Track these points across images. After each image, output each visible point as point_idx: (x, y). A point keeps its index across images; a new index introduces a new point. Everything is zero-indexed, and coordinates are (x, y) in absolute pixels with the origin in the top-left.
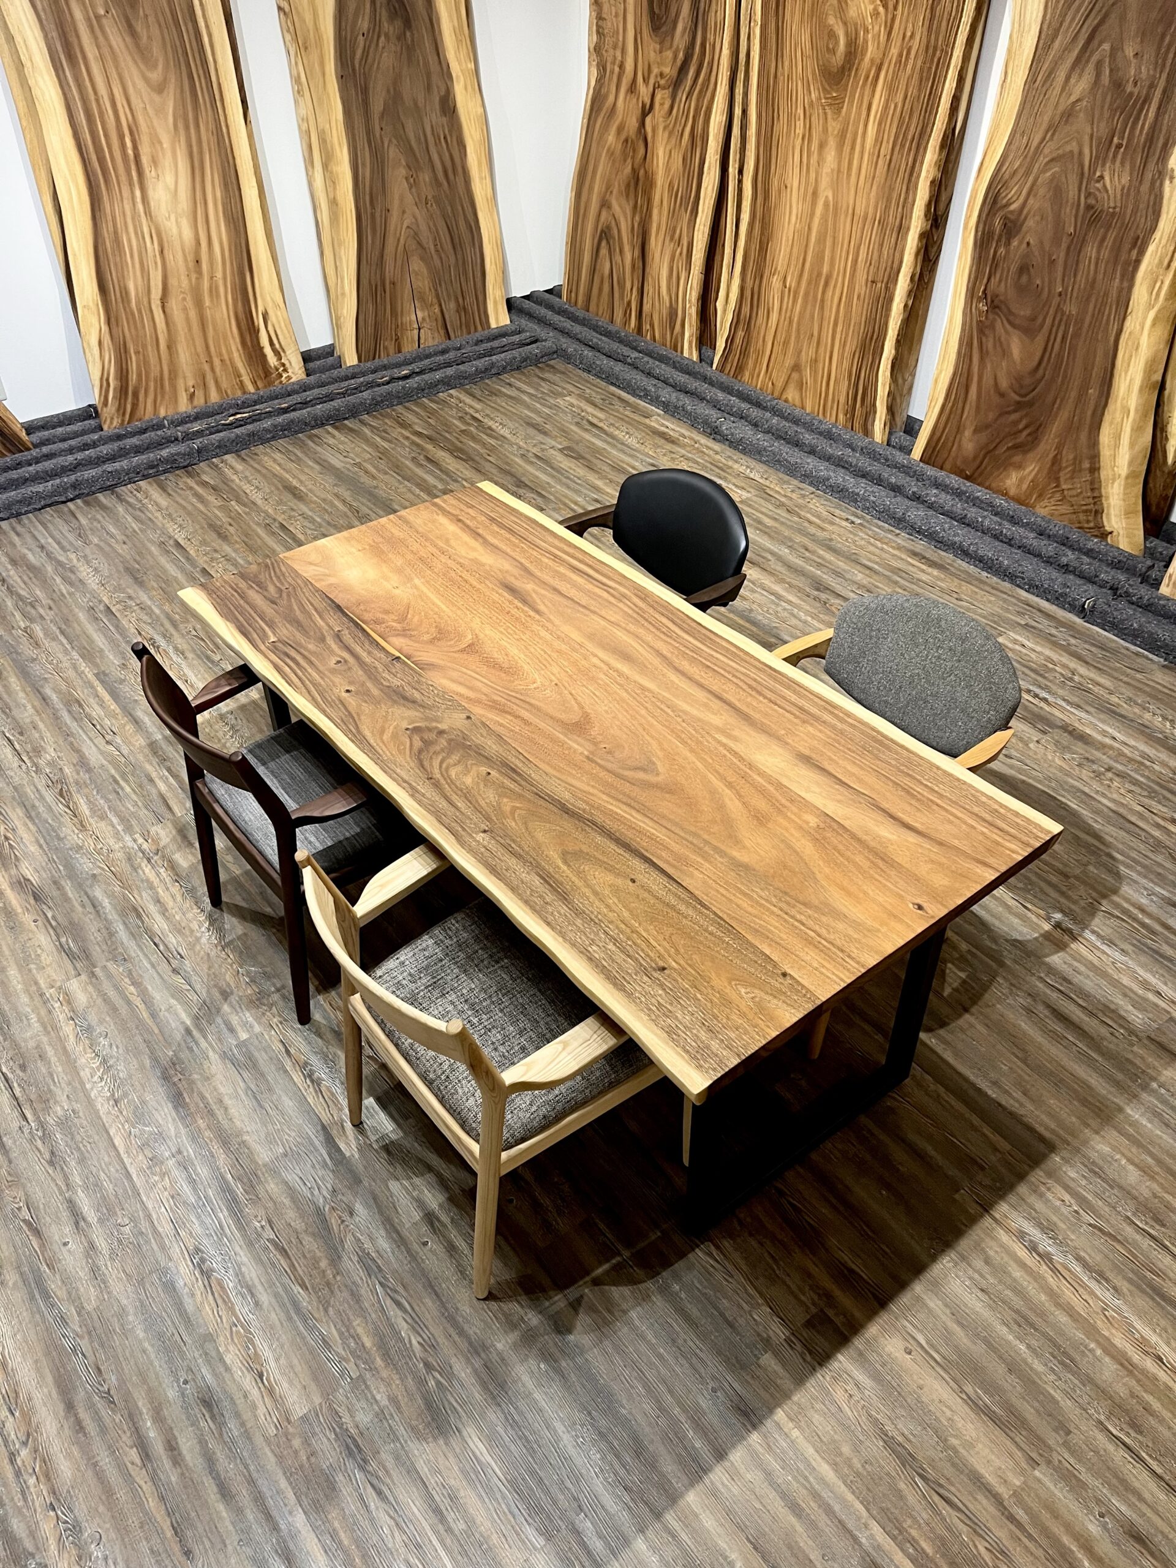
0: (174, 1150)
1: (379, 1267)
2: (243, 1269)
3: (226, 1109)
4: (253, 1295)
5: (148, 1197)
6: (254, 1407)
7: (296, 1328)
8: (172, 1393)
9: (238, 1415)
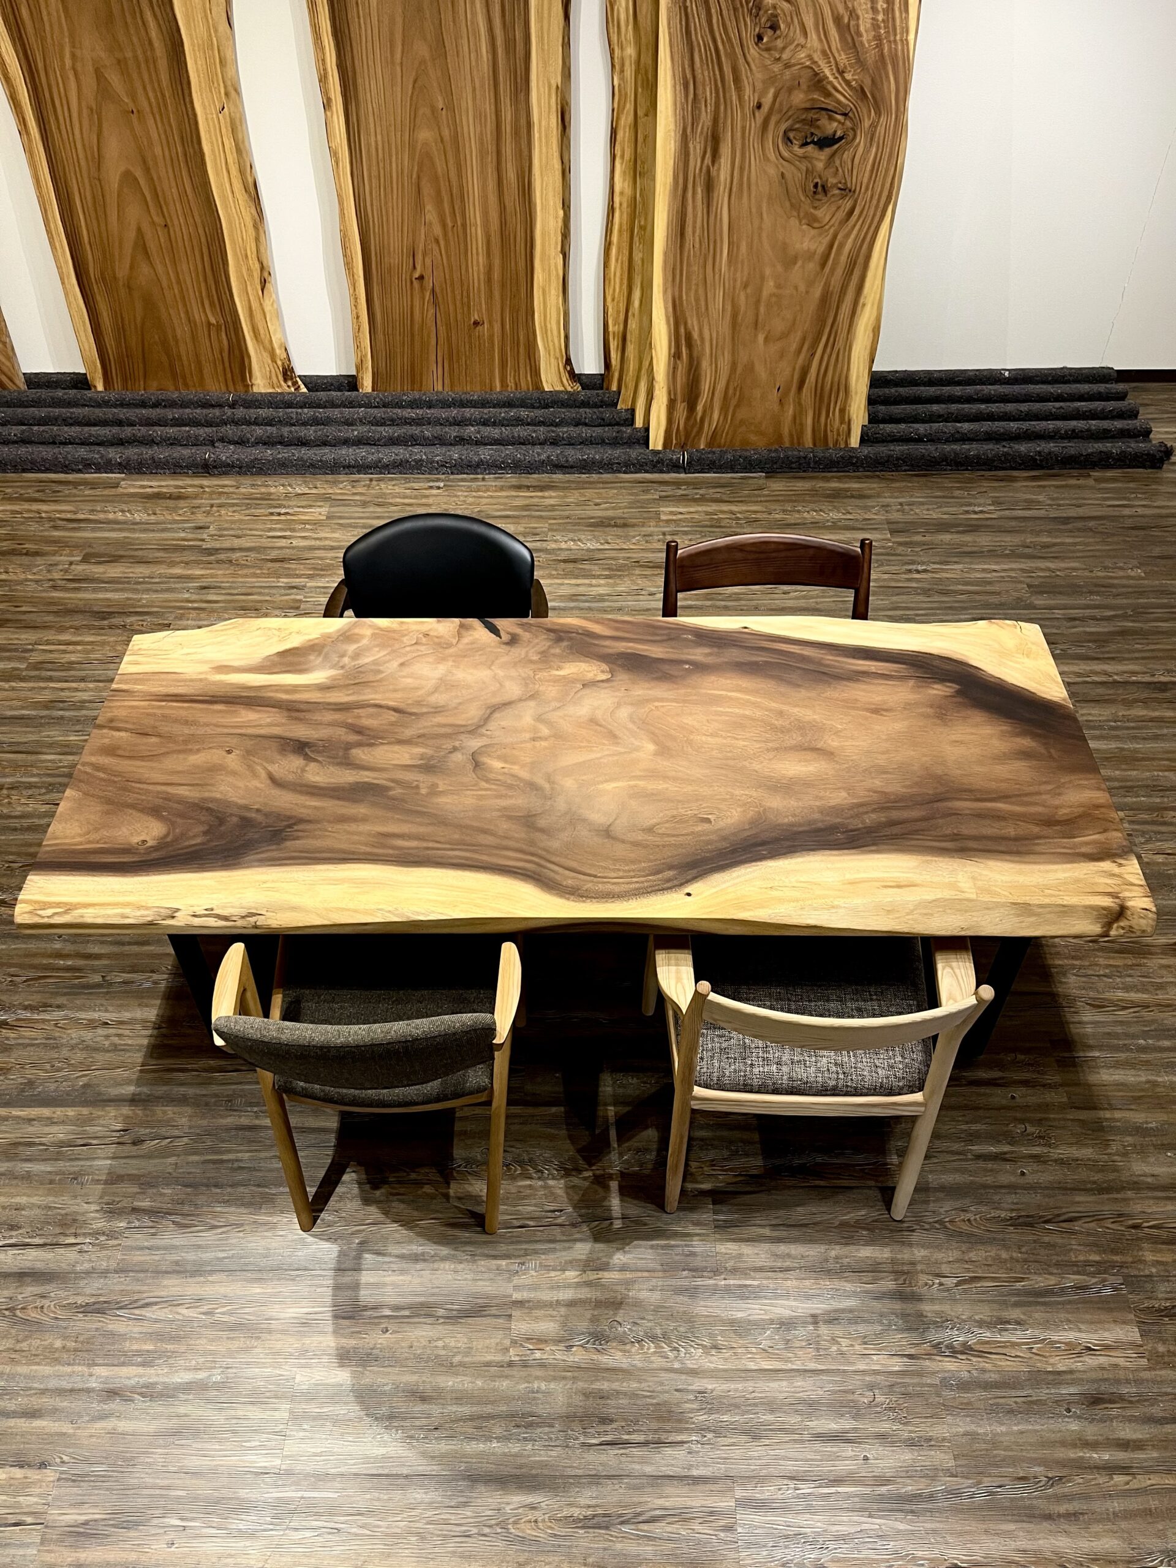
0: (809, 1319)
1: (1028, 1216)
2: (977, 1317)
3: (789, 1256)
4: (1009, 1323)
5: (853, 1364)
6: (1116, 1366)
7: (1059, 1303)
8: (1074, 1426)
9: (1118, 1381)
